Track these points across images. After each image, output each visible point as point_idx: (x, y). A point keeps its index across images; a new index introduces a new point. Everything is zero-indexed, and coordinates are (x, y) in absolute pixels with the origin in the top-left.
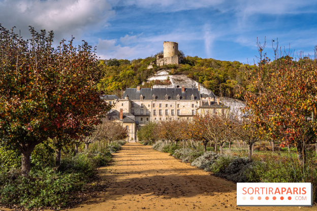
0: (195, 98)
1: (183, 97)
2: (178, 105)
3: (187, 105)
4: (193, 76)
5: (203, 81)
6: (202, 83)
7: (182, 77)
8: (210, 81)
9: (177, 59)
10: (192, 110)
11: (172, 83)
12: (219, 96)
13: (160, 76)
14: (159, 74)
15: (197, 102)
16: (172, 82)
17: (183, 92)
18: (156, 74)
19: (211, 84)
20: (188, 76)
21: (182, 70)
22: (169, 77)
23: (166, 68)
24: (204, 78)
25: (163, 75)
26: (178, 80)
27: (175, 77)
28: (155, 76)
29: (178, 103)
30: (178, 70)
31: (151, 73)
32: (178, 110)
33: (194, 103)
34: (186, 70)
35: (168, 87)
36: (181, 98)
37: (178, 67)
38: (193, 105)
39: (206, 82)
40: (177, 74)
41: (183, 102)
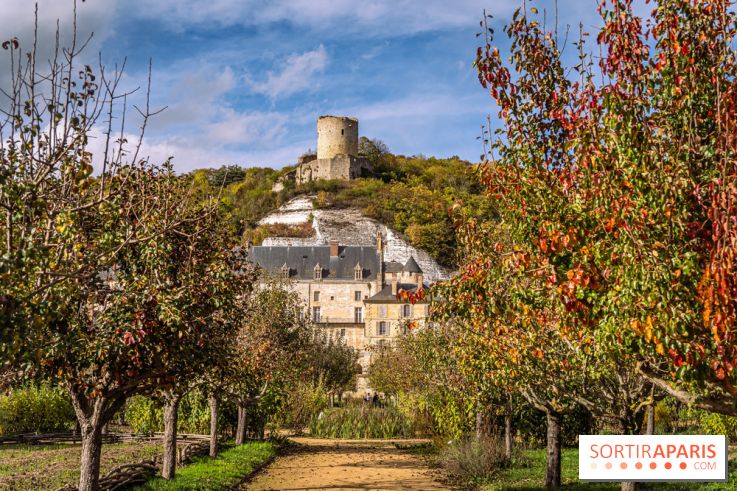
0: (366, 274)
1: (333, 272)
2: (317, 293)
3: (341, 294)
4: (380, 213)
5: (405, 224)
6: (402, 231)
7: (348, 215)
8: (428, 227)
9: (348, 165)
10: (356, 309)
11: (318, 233)
12: (450, 267)
13: (291, 211)
14: (289, 208)
15: (370, 286)
16: (317, 229)
17: (334, 257)
18: (281, 209)
19: (427, 233)
20: (365, 211)
21: (353, 196)
22: (312, 216)
23: (312, 189)
24: (408, 217)
25: (301, 210)
26: (335, 224)
27: (327, 215)
28: (278, 212)
29: (315, 287)
30: (340, 196)
31: (271, 204)
32: (315, 309)
33: (362, 288)
34: (364, 194)
35: (306, 244)
36: (325, 274)
37: (343, 188)
38: (357, 295)
39: (411, 230)
40: (335, 206)
41: (331, 285)
